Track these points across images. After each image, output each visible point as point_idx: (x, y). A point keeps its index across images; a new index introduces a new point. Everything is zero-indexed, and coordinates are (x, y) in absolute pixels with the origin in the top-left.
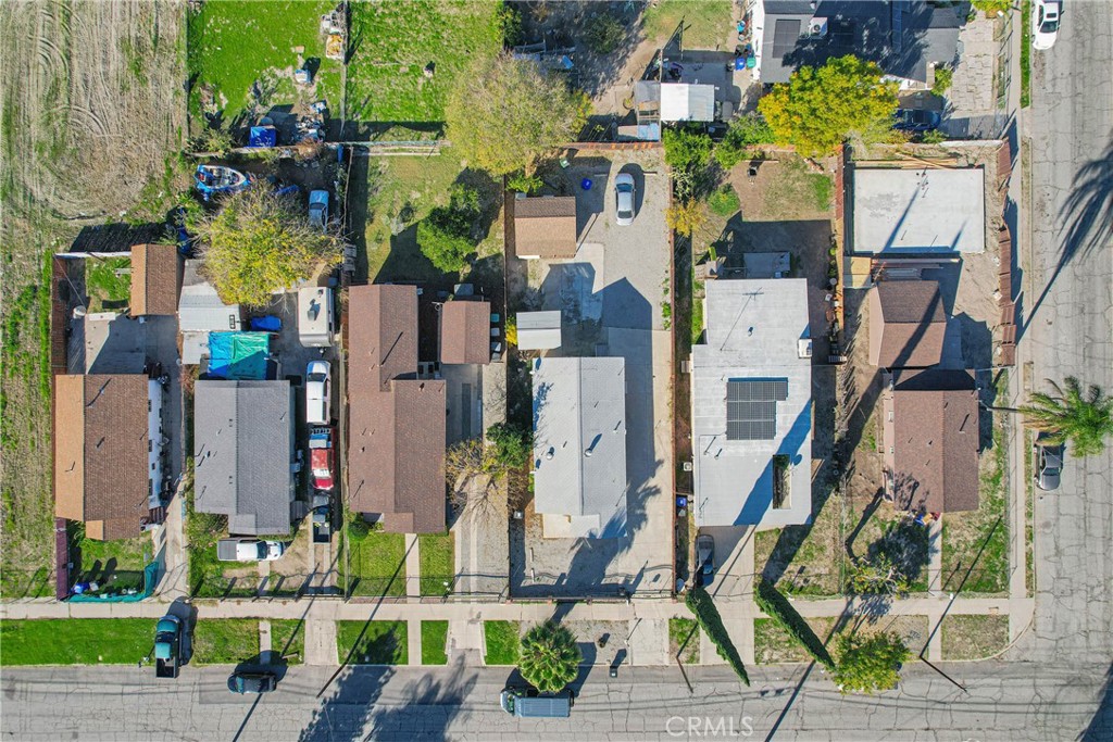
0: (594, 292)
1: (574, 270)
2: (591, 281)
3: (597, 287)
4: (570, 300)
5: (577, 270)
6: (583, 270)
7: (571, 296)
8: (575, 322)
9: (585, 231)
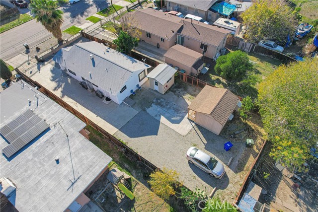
0: (162, 117)
1: (181, 115)
2: (169, 119)
3: (163, 119)
4: (167, 105)
5: (179, 116)
6: (178, 118)
7: (168, 106)
8: (154, 101)
9: (199, 132)
